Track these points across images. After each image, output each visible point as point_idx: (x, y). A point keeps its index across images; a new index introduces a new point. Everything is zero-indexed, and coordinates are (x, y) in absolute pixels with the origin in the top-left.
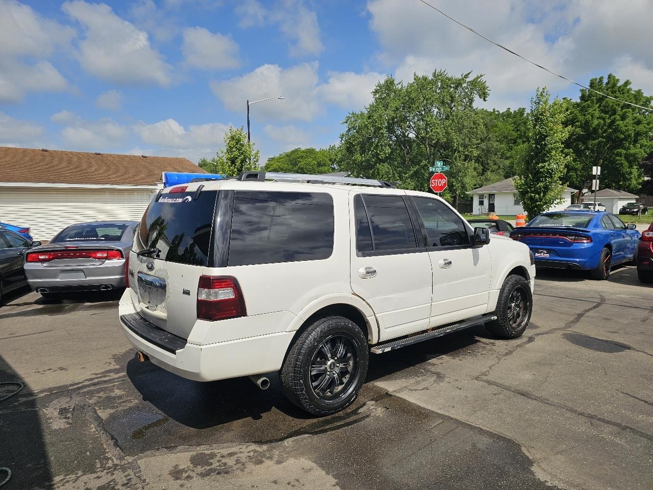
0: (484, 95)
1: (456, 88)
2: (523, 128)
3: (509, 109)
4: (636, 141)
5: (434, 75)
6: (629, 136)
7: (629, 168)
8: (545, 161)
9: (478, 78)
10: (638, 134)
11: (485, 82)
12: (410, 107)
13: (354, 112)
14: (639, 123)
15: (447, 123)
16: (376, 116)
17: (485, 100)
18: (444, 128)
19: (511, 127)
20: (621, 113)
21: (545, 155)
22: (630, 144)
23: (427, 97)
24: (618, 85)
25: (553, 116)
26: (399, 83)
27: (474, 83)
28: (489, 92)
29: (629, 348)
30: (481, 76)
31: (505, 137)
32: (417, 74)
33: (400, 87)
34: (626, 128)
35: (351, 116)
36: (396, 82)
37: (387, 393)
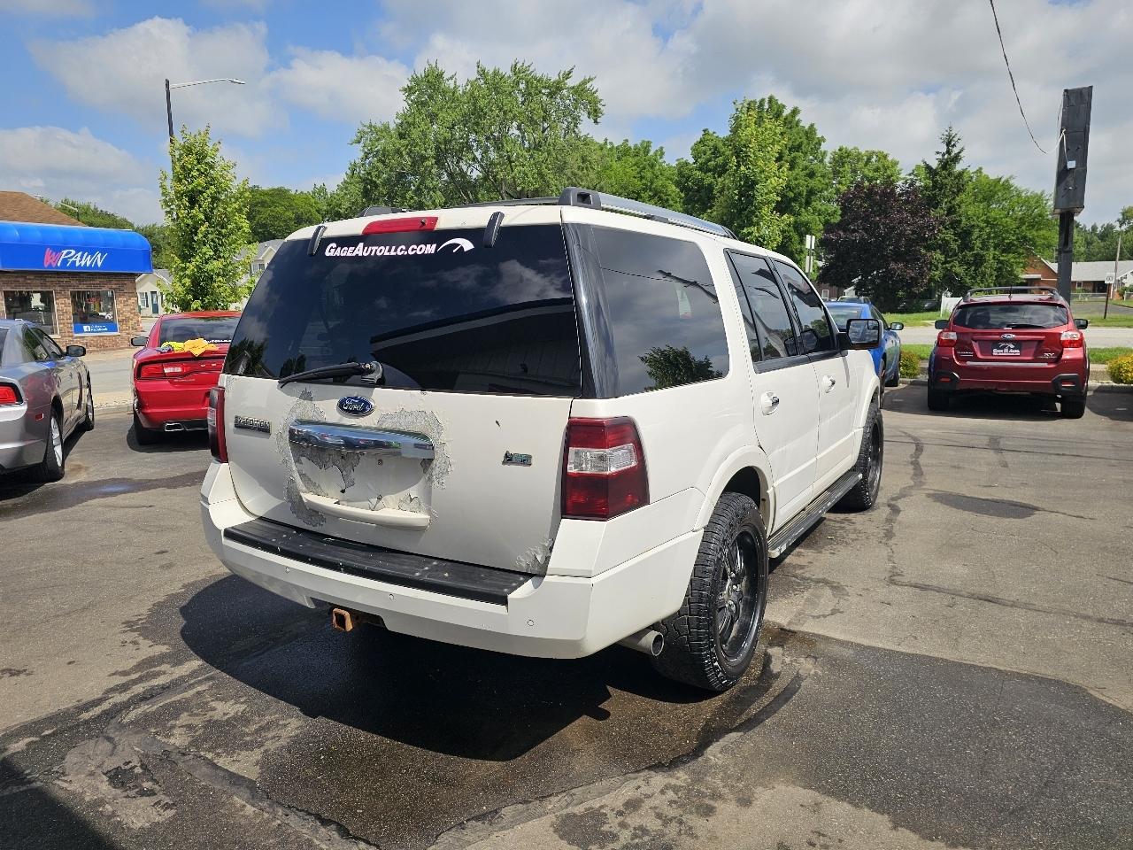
0: (595, 114)
1: (551, 95)
2: (649, 175)
3: (627, 141)
4: (808, 203)
5: (514, 69)
6: (800, 194)
7: (799, 244)
8: (751, 224)
9: (584, 82)
10: (811, 192)
11: (597, 91)
12: (477, 124)
13: (373, 124)
14: (811, 175)
15: (540, 157)
16: (415, 133)
17: (596, 122)
18: (535, 164)
19: (633, 171)
20: (789, 158)
21: (753, 212)
22: (800, 207)
23: (505, 108)
24: (784, 114)
25: (762, 148)
26: (451, 78)
27: (580, 91)
28: (602, 108)
29: (1036, 509)
30: (590, 79)
31: (625, 188)
32: (484, 64)
33: (452, 86)
34: (796, 182)
35: (366, 130)
36: (446, 76)
37: (782, 629)
